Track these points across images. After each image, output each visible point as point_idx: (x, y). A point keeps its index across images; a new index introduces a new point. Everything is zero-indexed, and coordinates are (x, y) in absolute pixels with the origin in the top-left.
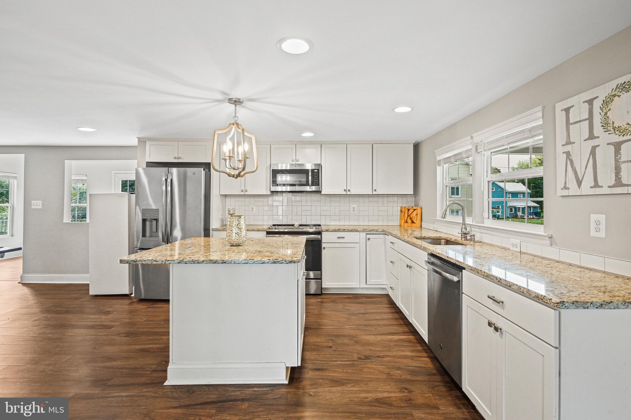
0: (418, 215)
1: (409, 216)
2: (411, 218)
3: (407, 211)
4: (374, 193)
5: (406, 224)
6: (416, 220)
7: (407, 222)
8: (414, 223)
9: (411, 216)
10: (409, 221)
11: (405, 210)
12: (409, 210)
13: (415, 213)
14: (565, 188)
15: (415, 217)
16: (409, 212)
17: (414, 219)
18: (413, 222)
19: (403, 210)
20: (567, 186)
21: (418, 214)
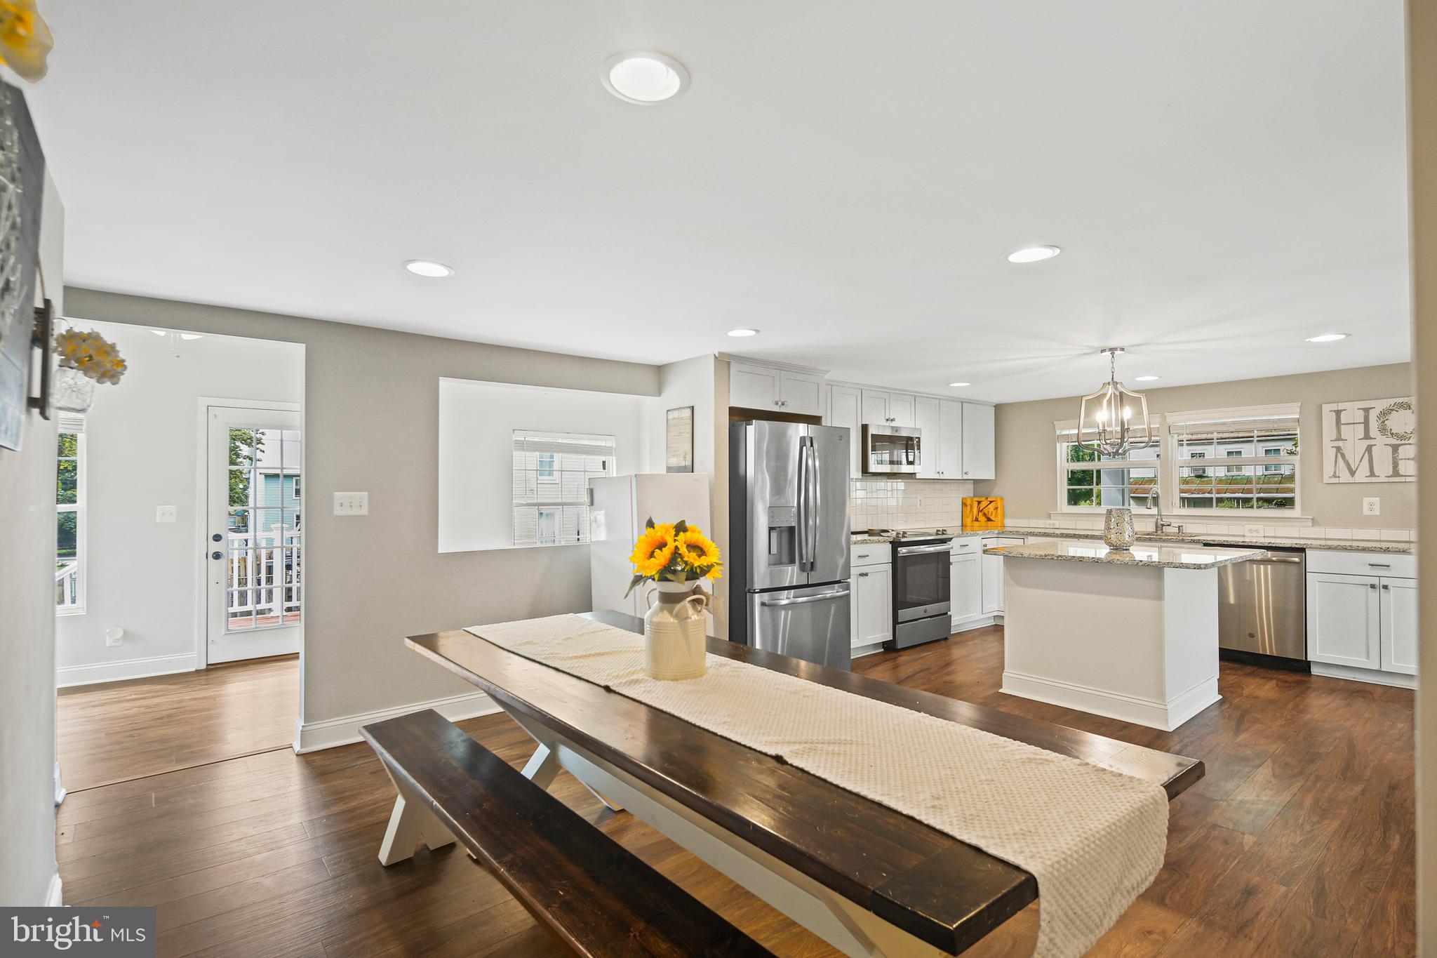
0: (999, 509)
1: (979, 511)
2: (985, 514)
3: (976, 504)
4: (965, 477)
5: (976, 524)
6: (996, 516)
7: (977, 520)
8: (992, 521)
9: (985, 511)
10: (982, 518)
11: (973, 502)
12: (979, 502)
13: (992, 506)
14: (1335, 476)
15: (992, 512)
16: (981, 505)
17: (991, 515)
18: (989, 520)
19: (968, 502)
20: (1337, 475)
21: (997, 508)
